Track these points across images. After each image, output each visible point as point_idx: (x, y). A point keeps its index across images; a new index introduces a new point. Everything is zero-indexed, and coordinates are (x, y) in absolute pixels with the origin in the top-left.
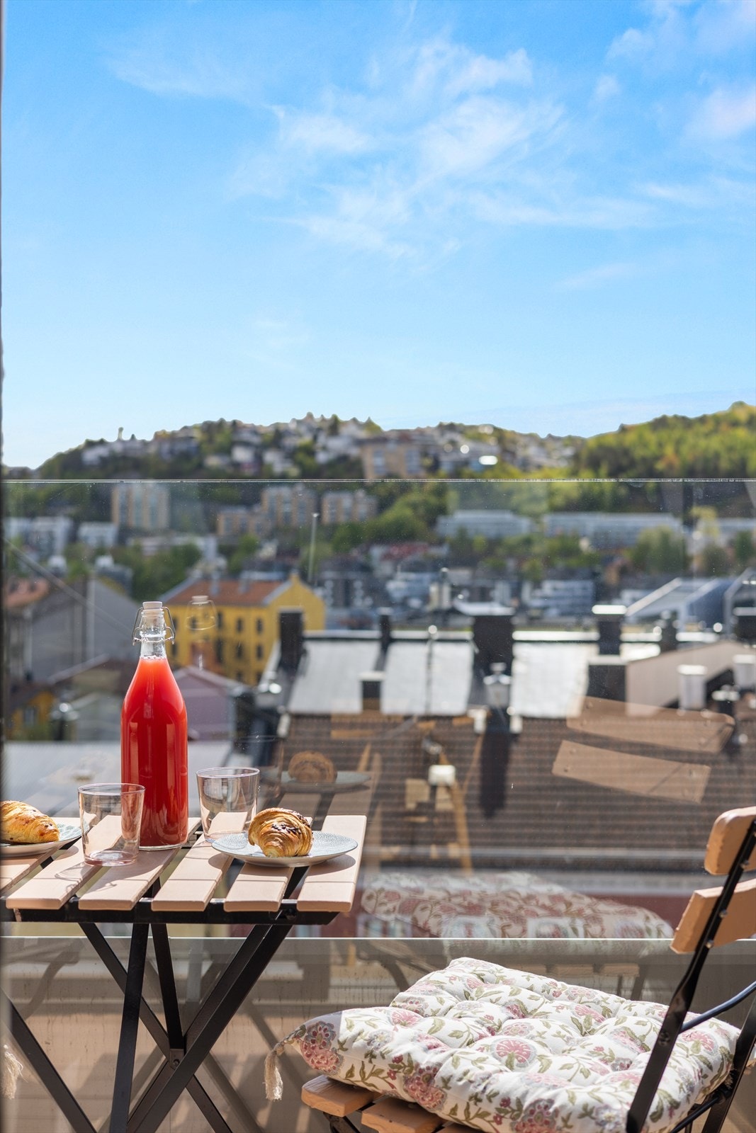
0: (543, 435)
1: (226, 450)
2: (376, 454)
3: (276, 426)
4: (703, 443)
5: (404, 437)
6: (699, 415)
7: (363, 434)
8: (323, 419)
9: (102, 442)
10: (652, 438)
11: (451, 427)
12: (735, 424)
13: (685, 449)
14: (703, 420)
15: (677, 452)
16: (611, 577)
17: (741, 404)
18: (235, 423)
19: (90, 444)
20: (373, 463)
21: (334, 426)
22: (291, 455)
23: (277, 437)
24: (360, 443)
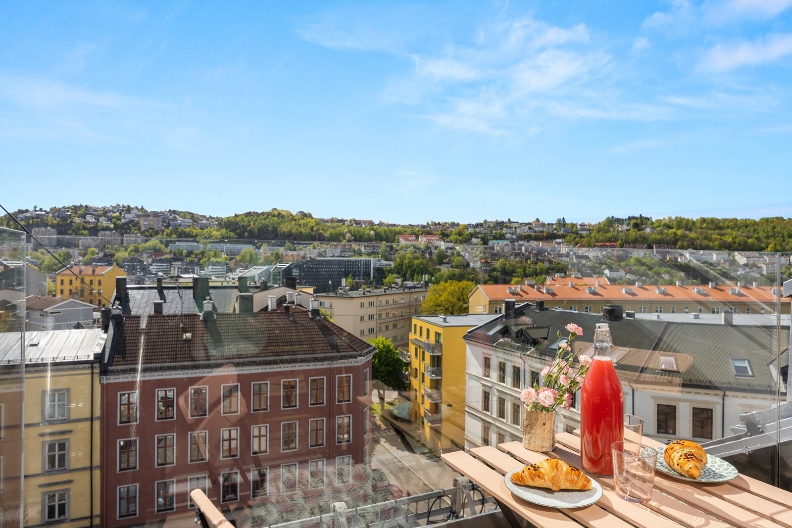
0: (208, 216)
1: (83, 216)
2: (145, 221)
3: (104, 208)
4: (263, 222)
5: (156, 214)
6: (261, 212)
7: (140, 213)
8: (124, 206)
9: (27, 211)
10: (246, 219)
11: (174, 212)
12: (274, 216)
13: (257, 223)
14: (263, 214)
15: (254, 224)
16: (232, 264)
17: (276, 209)
18: (86, 206)
19: (21, 212)
20: (143, 223)
21: (129, 209)
22: (110, 219)
23: (105, 212)
24: (138, 216)
